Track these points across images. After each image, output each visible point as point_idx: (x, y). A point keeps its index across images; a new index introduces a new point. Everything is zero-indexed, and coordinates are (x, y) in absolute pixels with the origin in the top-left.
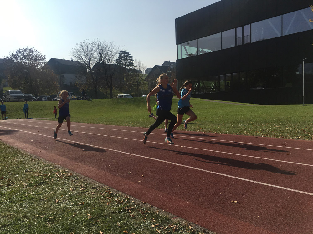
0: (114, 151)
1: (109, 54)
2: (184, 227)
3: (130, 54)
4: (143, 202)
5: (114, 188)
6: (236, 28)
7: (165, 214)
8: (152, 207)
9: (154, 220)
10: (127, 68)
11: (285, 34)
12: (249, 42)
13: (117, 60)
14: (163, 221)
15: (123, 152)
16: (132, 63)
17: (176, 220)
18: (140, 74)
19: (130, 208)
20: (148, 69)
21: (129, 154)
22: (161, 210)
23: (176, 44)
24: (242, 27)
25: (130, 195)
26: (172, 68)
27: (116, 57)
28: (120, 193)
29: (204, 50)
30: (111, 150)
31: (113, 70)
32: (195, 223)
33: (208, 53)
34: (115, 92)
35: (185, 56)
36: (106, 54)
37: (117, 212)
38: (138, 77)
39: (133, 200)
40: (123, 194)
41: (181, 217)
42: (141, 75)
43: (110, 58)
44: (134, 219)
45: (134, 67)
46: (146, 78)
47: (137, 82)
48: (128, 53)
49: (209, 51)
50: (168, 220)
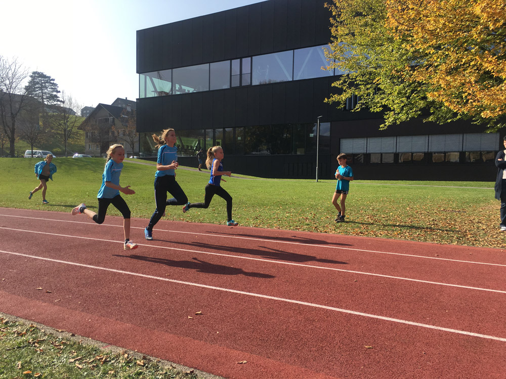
0: (13, 255)
1: (10, 75)
2: (118, 356)
3: (54, 80)
4: (60, 331)
5: (11, 314)
6: (231, 60)
7: (90, 343)
8: (73, 335)
9: (74, 353)
10: (46, 103)
11: (297, 78)
12: (250, 84)
13: (27, 88)
14: (87, 353)
15: (31, 256)
16: (56, 96)
17: (107, 349)
18: (71, 116)
19: (38, 340)
20: (86, 108)
21: (42, 258)
22: (87, 338)
23: (137, 72)
24: (239, 60)
25: (38, 322)
26: (130, 110)
27: (25, 82)
28: (22, 321)
29: (183, 87)
30: (7, 252)
31: (17, 106)
32: (133, 350)
33: (189, 94)
34: (21, 145)
35: (151, 94)
36: (4, 76)
37: (14, 348)
38: (67, 122)
39: (42, 329)
40: (26, 321)
41: (115, 345)
42: (73, 120)
43: (11, 83)
44: (43, 354)
45: (59, 103)
46: (81, 125)
47: (65, 130)
48: (49, 77)
49: (191, 90)
50: (95, 350)
